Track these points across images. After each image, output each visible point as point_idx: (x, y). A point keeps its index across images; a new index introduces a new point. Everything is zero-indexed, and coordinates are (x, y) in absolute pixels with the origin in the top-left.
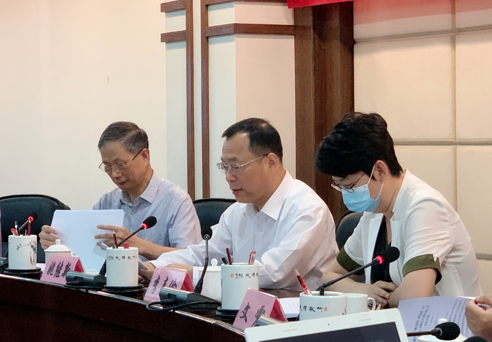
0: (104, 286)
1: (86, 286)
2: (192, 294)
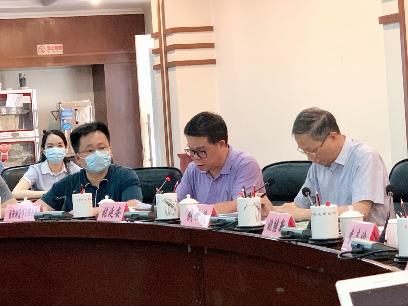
0: (310, 239)
1: (296, 238)
2: (376, 243)
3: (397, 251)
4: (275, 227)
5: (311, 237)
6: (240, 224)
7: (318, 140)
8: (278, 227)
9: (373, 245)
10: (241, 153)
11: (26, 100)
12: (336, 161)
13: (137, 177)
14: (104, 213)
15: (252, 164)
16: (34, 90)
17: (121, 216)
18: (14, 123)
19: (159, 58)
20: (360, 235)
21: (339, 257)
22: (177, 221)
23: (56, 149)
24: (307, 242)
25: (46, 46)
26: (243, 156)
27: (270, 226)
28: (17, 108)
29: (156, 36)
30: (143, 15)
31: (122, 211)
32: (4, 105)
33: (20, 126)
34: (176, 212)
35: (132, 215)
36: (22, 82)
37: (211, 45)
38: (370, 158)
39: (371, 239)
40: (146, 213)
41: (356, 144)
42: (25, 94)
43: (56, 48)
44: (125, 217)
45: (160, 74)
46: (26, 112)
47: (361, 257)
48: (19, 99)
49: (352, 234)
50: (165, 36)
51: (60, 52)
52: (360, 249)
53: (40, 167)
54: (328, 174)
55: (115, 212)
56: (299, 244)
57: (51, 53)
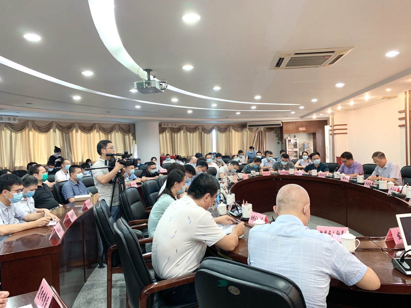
3: (406, 196)
4: (368, 184)
5: (379, 188)
6: (358, 182)
7: (380, 159)
8: (369, 184)
9: (398, 193)
10: (357, 162)
11: (296, 141)
12: (385, 167)
13: (327, 166)
14: (320, 175)
15: (360, 165)
16: (298, 139)
17: (325, 176)
18: (293, 147)
19: (331, 132)
20: (394, 190)
21: (388, 195)
22: (339, 179)
23: (305, 156)
24: (377, 189)
25: (301, 128)
26: (358, 162)
27: (366, 184)
28: (293, 143)
29: (331, 126)
30: (327, 120)
31: (325, 175)
32: (290, 142)
33: (294, 147)
34: (340, 177)
35: (328, 176)
36: (295, 137)
37: (346, 129)
38: (395, 166)
39: (397, 191)
40: (331, 176)
41: (391, 162)
42: (295, 140)
43: (304, 128)
44: (326, 177)
45: (332, 136)
46: (296, 144)
47: (395, 196)
48: (294, 141)
49: (391, 189)
50: (333, 126)
51: (305, 129)
52: (394, 194)
53: (301, 160)
54: (382, 170)
55: (323, 175)
56: (375, 190)
57: (303, 130)
